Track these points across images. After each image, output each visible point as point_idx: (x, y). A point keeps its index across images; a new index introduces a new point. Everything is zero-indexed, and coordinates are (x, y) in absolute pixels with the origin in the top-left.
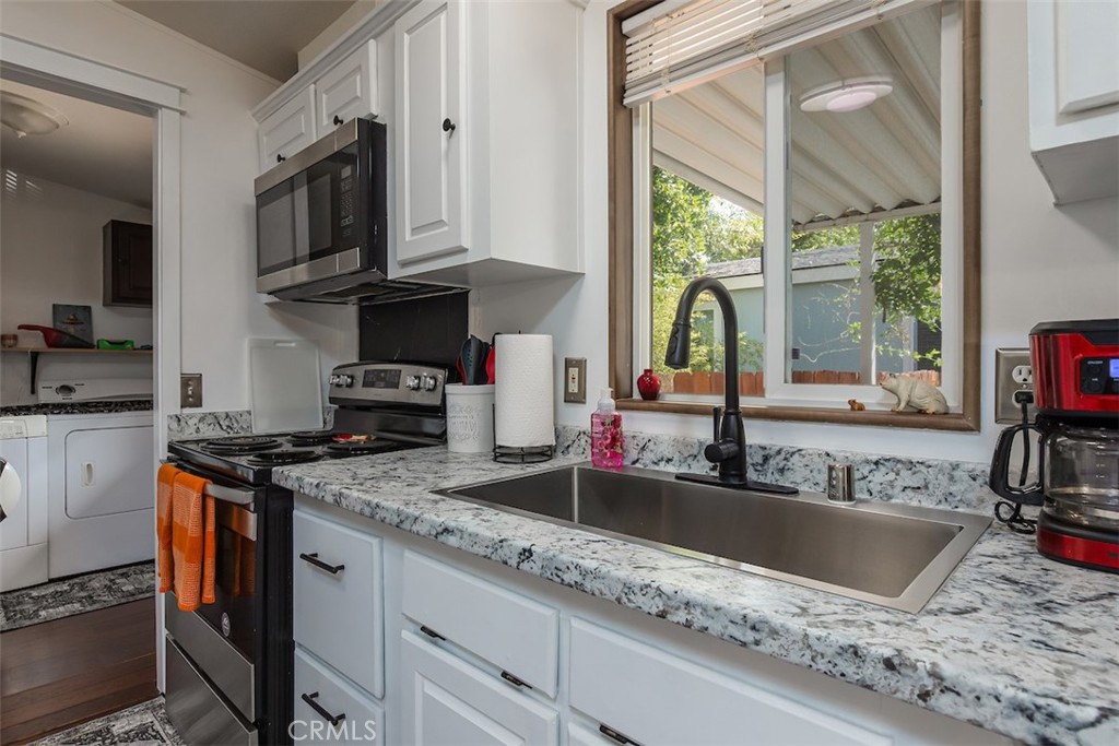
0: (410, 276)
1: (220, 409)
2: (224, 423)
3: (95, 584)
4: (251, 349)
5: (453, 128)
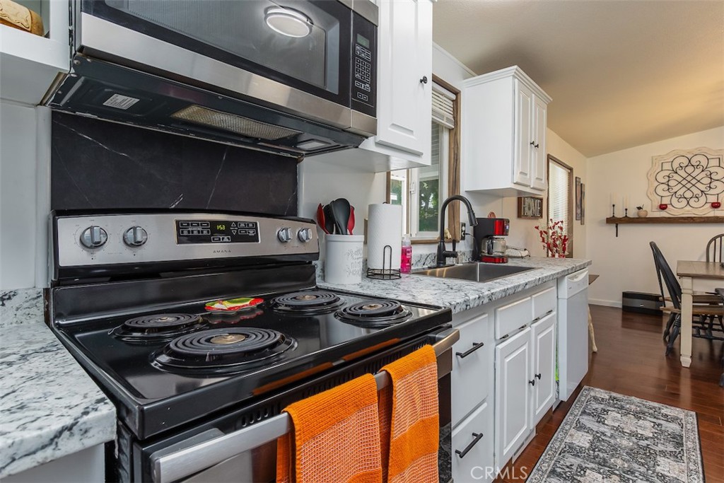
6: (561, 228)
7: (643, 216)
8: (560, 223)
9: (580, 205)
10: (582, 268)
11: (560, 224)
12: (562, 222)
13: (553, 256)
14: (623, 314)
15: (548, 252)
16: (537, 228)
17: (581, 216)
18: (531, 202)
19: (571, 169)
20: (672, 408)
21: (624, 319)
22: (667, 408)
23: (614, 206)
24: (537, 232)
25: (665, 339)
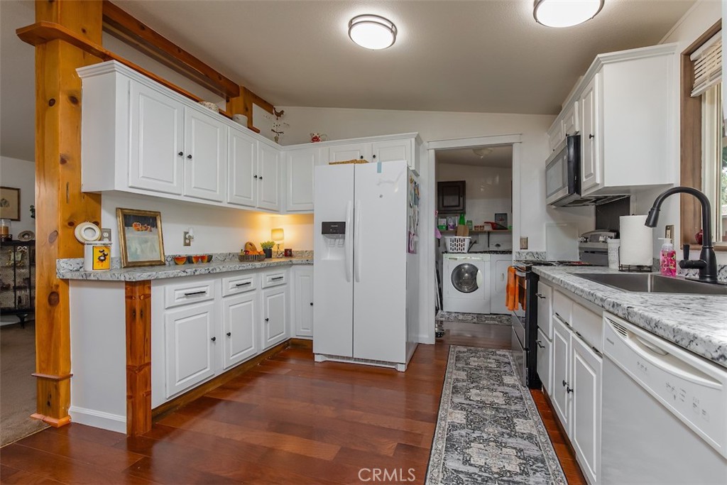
0: (591, 194)
1: (534, 250)
2: (536, 256)
3: (504, 318)
4: (547, 227)
5: (593, 136)
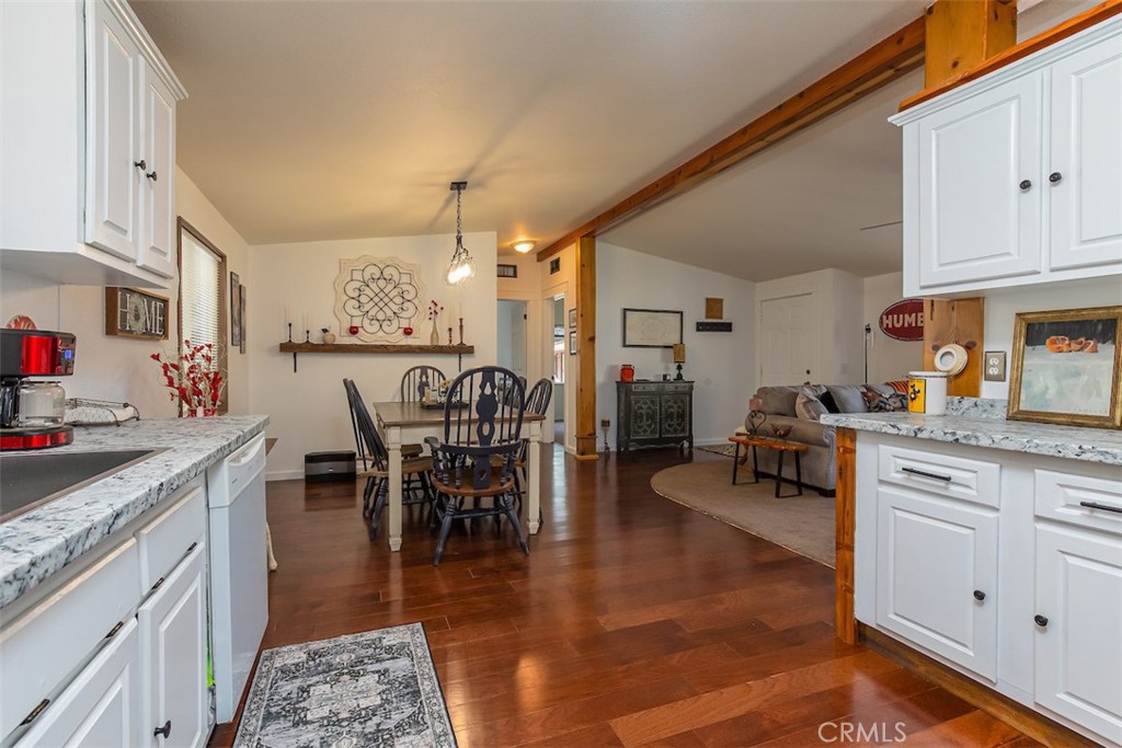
6: (209, 359)
7: (330, 342)
8: (206, 348)
9: (239, 321)
10: (253, 434)
11: (204, 351)
12: (209, 346)
13: (193, 413)
14: (307, 488)
15: (180, 406)
16: (156, 357)
17: (240, 339)
18: (143, 305)
19: (223, 257)
20: (395, 629)
21: (309, 498)
22: (388, 633)
23: (290, 325)
24: (158, 366)
25: (364, 515)
